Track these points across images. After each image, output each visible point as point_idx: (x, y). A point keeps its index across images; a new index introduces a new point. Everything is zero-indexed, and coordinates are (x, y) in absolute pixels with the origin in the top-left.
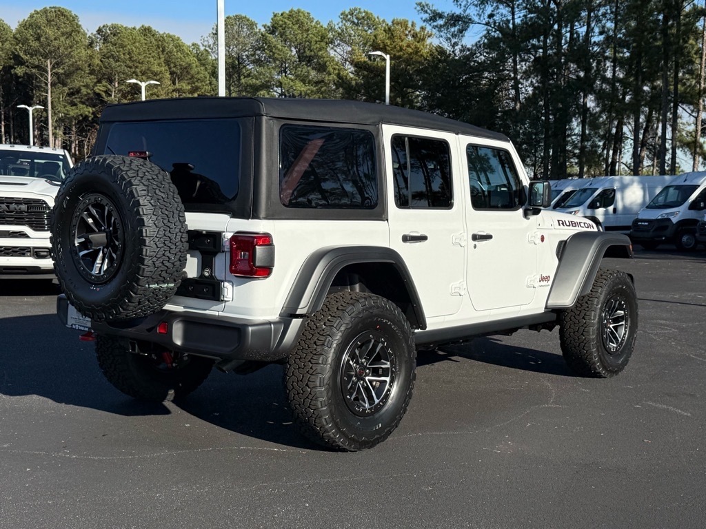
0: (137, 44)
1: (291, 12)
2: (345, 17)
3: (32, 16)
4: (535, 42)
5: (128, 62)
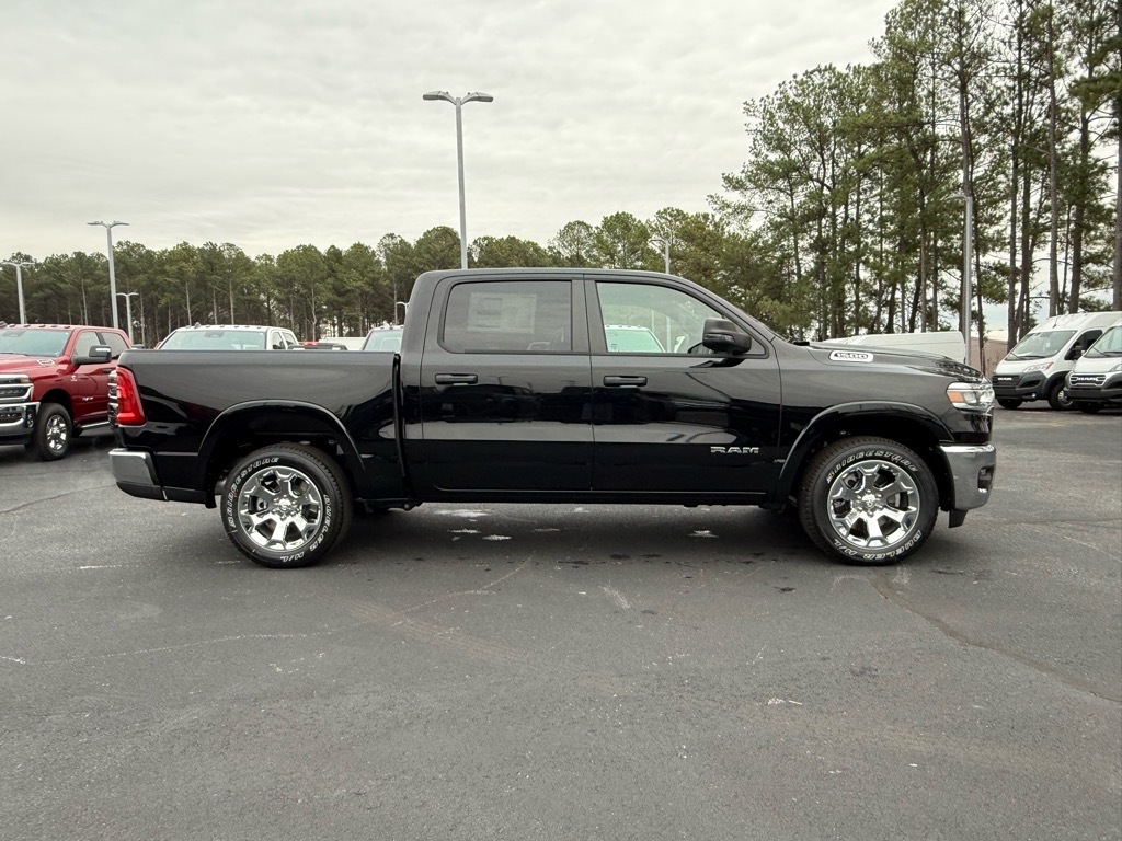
1: (617, 214)
3: (425, 234)
4: (810, 223)
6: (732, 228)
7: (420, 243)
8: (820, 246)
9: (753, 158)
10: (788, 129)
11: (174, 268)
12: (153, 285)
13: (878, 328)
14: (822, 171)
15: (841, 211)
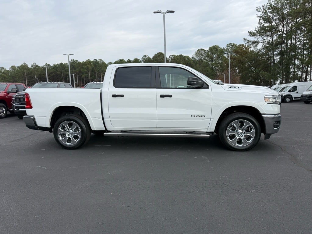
2: (227, 46)
6: (252, 49)
7: (154, 57)
8: (281, 53)
9: (259, 26)
10: (271, 15)
11: (86, 67)
12: (80, 72)
13: (302, 80)
14: (283, 28)
15: (289, 42)
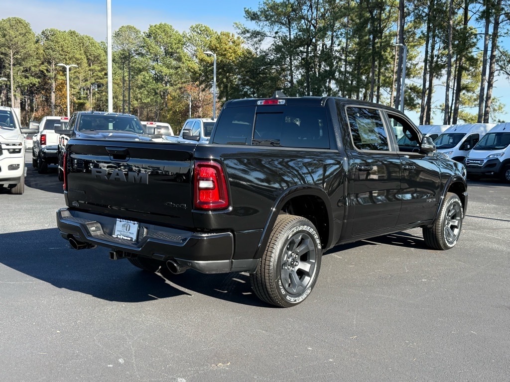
0: (67, 41)
2: (193, 29)
5: (61, 52)
15: (320, 42)
